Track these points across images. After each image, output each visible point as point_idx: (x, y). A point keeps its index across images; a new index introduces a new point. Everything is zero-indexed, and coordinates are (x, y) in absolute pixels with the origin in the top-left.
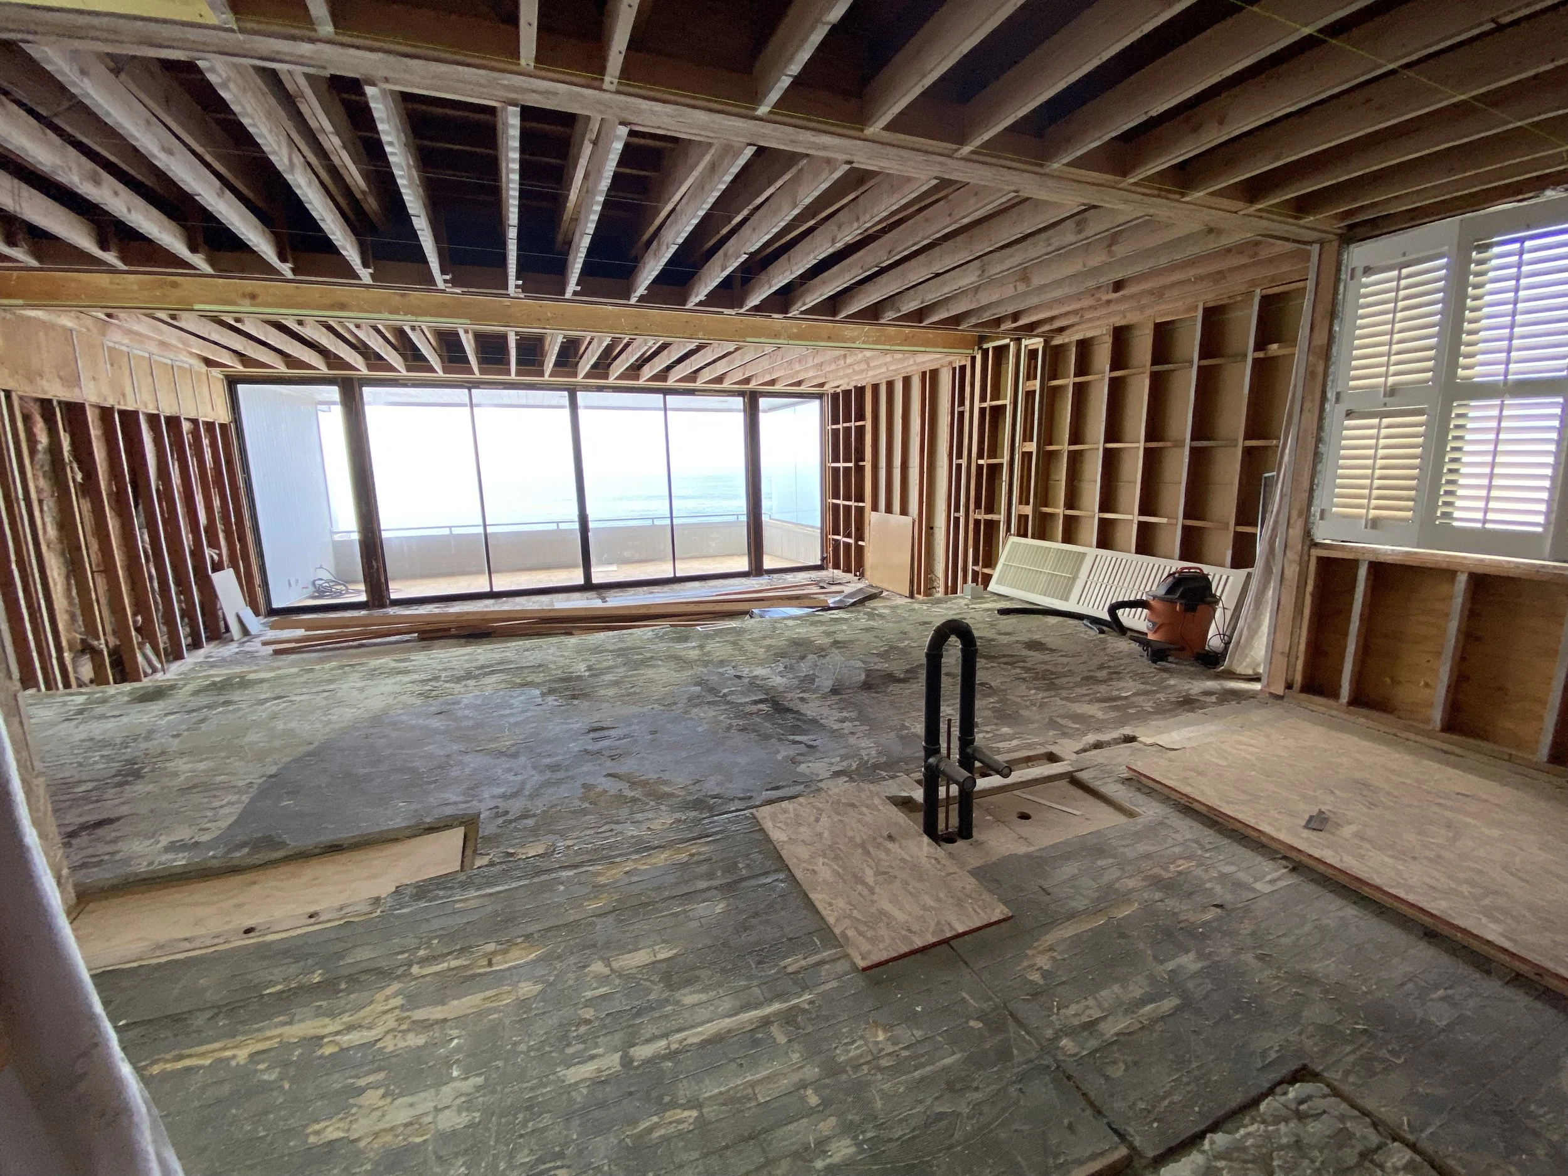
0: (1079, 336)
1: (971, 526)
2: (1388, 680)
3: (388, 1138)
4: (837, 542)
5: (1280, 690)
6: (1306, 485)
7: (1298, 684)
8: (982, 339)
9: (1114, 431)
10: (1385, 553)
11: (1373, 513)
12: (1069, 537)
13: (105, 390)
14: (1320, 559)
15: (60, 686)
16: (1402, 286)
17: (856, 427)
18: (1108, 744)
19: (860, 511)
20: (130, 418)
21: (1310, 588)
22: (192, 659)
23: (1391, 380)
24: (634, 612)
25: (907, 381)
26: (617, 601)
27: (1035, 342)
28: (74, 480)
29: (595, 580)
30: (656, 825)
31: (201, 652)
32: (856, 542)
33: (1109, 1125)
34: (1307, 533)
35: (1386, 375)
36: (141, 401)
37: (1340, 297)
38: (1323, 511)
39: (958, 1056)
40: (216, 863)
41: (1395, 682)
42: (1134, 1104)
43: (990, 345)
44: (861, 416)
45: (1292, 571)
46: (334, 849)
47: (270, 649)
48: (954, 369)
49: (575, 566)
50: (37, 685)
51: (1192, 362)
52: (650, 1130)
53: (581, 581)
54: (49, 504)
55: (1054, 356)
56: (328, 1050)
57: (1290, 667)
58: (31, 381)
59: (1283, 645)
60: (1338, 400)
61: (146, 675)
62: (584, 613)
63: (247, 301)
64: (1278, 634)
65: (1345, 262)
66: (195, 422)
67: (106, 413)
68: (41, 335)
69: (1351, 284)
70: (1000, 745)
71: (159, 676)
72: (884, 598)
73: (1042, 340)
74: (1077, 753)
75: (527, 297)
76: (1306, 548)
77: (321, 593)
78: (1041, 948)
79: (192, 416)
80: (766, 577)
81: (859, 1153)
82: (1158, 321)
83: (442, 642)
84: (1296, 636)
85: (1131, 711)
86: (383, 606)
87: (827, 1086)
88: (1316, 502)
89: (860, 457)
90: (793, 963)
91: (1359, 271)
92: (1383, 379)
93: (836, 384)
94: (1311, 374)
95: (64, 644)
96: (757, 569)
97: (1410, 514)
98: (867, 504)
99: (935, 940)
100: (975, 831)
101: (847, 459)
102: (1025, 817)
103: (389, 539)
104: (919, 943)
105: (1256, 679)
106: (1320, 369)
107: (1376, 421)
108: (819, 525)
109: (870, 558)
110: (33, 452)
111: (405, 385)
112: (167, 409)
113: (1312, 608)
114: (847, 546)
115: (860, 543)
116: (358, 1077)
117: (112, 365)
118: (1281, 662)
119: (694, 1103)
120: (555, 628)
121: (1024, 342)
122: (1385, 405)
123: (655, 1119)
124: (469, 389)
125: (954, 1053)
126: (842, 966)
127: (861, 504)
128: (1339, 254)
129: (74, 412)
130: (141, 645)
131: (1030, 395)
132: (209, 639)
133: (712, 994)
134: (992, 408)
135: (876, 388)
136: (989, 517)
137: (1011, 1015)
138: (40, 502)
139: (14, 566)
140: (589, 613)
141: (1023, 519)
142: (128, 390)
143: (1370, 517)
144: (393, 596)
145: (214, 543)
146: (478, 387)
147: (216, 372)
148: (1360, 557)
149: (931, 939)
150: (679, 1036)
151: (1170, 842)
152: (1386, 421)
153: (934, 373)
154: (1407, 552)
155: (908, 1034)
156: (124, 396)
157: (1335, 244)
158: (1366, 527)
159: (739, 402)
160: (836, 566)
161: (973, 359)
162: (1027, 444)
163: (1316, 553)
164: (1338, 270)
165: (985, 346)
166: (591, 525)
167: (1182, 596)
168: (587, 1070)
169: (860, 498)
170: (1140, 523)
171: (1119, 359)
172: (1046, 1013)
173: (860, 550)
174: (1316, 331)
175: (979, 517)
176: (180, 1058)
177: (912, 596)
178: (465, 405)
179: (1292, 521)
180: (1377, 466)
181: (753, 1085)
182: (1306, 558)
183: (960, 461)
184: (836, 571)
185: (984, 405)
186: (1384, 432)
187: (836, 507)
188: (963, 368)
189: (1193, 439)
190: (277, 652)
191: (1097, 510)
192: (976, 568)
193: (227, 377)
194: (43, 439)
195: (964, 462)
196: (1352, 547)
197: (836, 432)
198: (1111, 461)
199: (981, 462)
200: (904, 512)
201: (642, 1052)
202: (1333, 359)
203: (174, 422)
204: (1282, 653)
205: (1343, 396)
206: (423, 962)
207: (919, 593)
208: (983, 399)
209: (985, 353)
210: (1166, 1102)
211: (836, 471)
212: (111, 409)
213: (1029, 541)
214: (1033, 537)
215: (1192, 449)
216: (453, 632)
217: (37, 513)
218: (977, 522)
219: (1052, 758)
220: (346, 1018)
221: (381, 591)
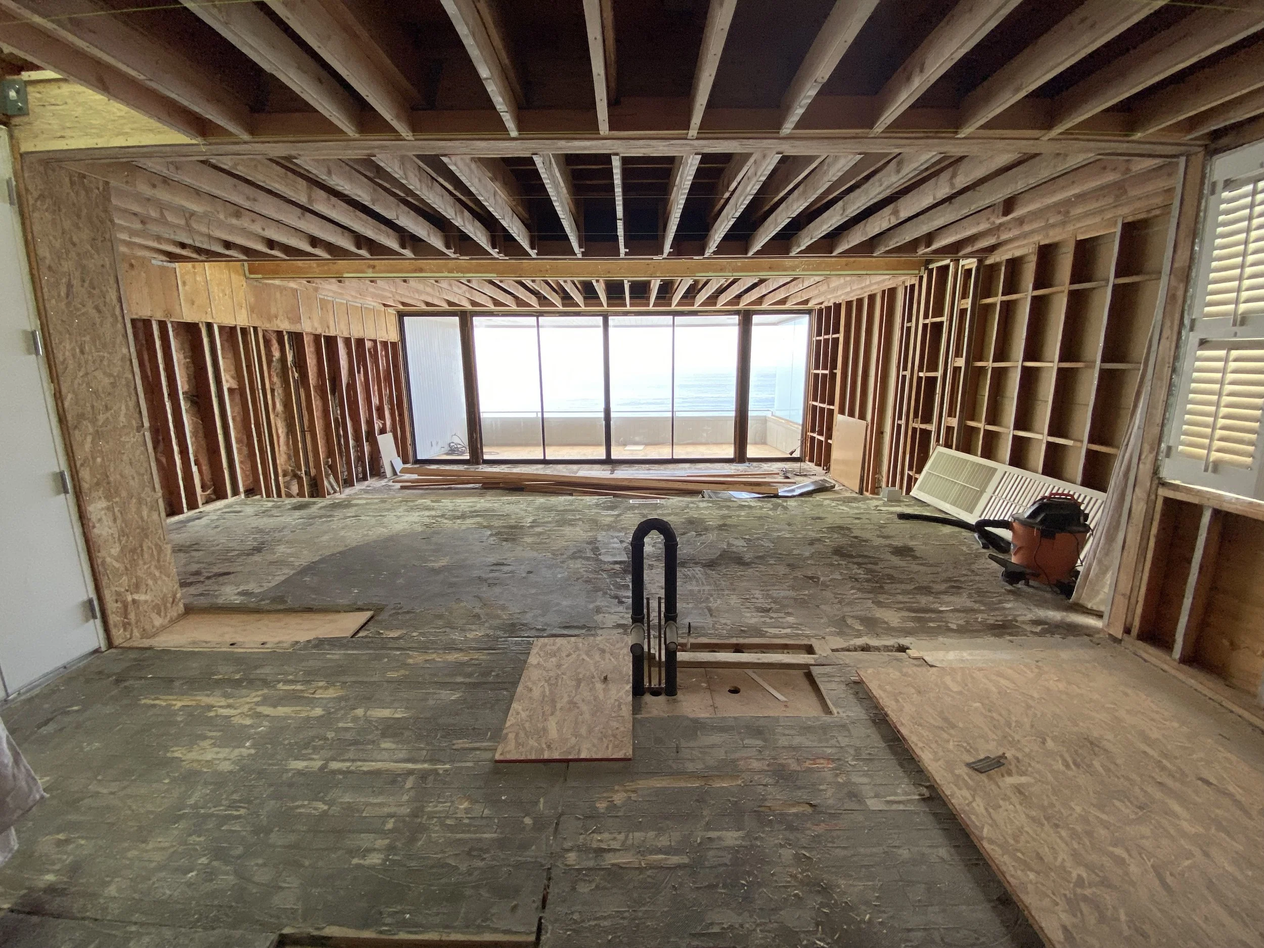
0: (1008, 256)
1: (910, 433)
2: (1226, 642)
3: (195, 765)
4: (813, 438)
5: (1118, 632)
6: (1159, 420)
7: (1135, 631)
8: (929, 262)
9: (1034, 351)
10: (1230, 502)
11: (1215, 455)
12: (989, 452)
13: (316, 325)
14: (1167, 500)
15: (275, 496)
16: (1257, 202)
17: (833, 339)
18: (877, 649)
19: (831, 412)
20: (331, 341)
21: (1154, 531)
22: (358, 487)
23: (1243, 307)
24: (620, 483)
25: (872, 298)
26: (623, 474)
27: (971, 263)
28: (294, 377)
29: (614, 456)
30: (470, 635)
31: (366, 483)
32: (826, 441)
33: (540, 919)
34: (1156, 471)
35: (1237, 302)
36: (338, 329)
37: (1202, 214)
38: (1169, 448)
39: (495, 835)
40: (252, 605)
41: (1233, 646)
42: (572, 913)
43: (933, 266)
44: (837, 331)
45: (1140, 509)
46: (309, 610)
47: (398, 485)
48: (906, 288)
49: (599, 445)
50: (261, 494)
51: (1107, 280)
52: (298, 807)
53: (603, 456)
54: (279, 391)
55: (987, 274)
56: (212, 714)
57: (1130, 609)
58: (270, 320)
59: (1125, 586)
60: (1192, 329)
61: (329, 494)
62: (584, 481)
63: (371, 270)
64: (1121, 574)
65: (1208, 175)
66: (375, 341)
67: (317, 338)
68: (278, 295)
69: (1213, 199)
70: (770, 630)
71: (337, 495)
72: (836, 492)
73: (975, 260)
74: (833, 650)
75: (510, 259)
76: (1154, 486)
77: (452, 451)
78: (628, 788)
79: (373, 337)
80: (747, 464)
81: (381, 865)
82: (1080, 237)
83: (494, 491)
84: (1138, 577)
85: (931, 625)
86: (478, 463)
87: (404, 821)
88: (1165, 439)
89: (834, 366)
90: (460, 743)
91: (1220, 185)
92: (1233, 306)
93: (820, 300)
94: (1171, 298)
95: (280, 471)
96: (740, 457)
97: (1249, 460)
98: (836, 408)
99: (558, 757)
100: (679, 692)
101: (825, 368)
102: (735, 691)
103: (485, 418)
104: (546, 756)
105: (1099, 615)
106: (1180, 293)
107: (1222, 353)
108: (801, 422)
109: (835, 454)
110: (269, 362)
111: (497, 315)
112: (356, 333)
113: (1155, 550)
114: (820, 442)
115: (829, 441)
116: (210, 731)
117: (322, 309)
118: (1122, 603)
119: (331, 803)
120: (562, 489)
121: (962, 262)
122: (1235, 335)
123: (306, 803)
124: (538, 317)
125: (495, 832)
126: (488, 755)
127: (832, 407)
128: (1204, 168)
129: (297, 338)
130: (327, 476)
131: (963, 312)
132: (372, 475)
133: (400, 746)
134: (933, 324)
135: (849, 304)
136: (923, 426)
137: (557, 824)
138: (273, 391)
139: (253, 426)
140: (588, 481)
141: (949, 429)
142: (332, 324)
143: (1211, 459)
144: (486, 457)
145: (381, 417)
146: (542, 316)
147: (390, 310)
148: (1205, 502)
149: (556, 756)
150: (359, 763)
151: (833, 742)
152: (1234, 353)
153: (892, 292)
154: (1251, 503)
155: (480, 810)
156: (328, 327)
157: (1201, 156)
158: (1206, 470)
159: (735, 319)
160: (811, 460)
161: (921, 278)
162: (957, 359)
163: (1163, 492)
164: (1202, 183)
165: (930, 267)
166: (613, 415)
167: (1042, 522)
168: (300, 765)
169: (832, 403)
170: (1049, 444)
171: (1043, 278)
172: (582, 831)
173: (829, 447)
174: (1179, 252)
175: (916, 425)
176: (157, 699)
177: (861, 493)
178: (533, 327)
179: (1143, 457)
180: (1223, 403)
181: (367, 804)
182: (1153, 497)
183: (905, 373)
184: (810, 464)
185: (927, 321)
186: (1232, 365)
187: (815, 407)
188: (913, 286)
189: (1104, 360)
190: (403, 488)
191: (1012, 427)
192: (911, 473)
193: (398, 312)
194: (277, 354)
195: (908, 373)
196: (1199, 491)
197: (819, 342)
198: (1030, 378)
199: (921, 374)
200: (862, 417)
201: (335, 765)
202: (1192, 282)
203: (360, 342)
204: (1124, 595)
205: (1198, 325)
206: (287, 682)
207: (867, 491)
208: (926, 316)
209: (930, 272)
210: (593, 923)
211: (817, 375)
212: (320, 335)
213: (953, 452)
214: (957, 449)
215: (1103, 372)
216: (501, 485)
217: (269, 397)
218: (914, 430)
219: (810, 650)
220: (231, 701)
221: (477, 453)
